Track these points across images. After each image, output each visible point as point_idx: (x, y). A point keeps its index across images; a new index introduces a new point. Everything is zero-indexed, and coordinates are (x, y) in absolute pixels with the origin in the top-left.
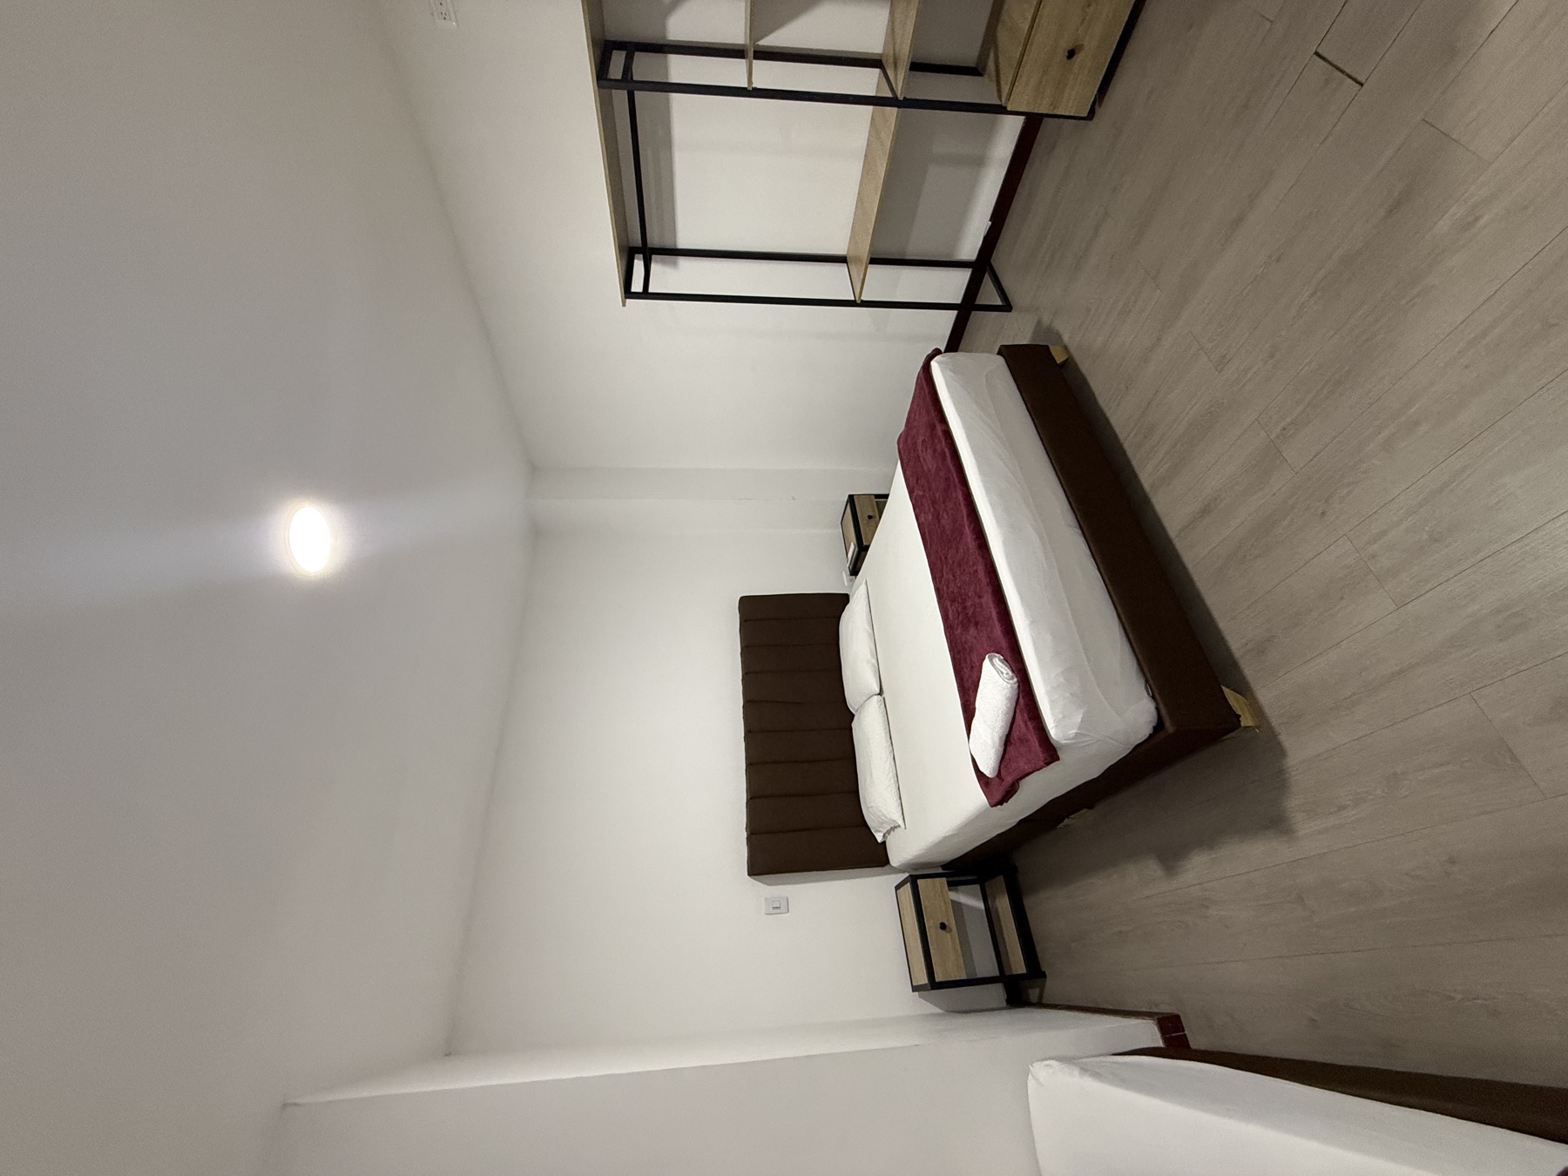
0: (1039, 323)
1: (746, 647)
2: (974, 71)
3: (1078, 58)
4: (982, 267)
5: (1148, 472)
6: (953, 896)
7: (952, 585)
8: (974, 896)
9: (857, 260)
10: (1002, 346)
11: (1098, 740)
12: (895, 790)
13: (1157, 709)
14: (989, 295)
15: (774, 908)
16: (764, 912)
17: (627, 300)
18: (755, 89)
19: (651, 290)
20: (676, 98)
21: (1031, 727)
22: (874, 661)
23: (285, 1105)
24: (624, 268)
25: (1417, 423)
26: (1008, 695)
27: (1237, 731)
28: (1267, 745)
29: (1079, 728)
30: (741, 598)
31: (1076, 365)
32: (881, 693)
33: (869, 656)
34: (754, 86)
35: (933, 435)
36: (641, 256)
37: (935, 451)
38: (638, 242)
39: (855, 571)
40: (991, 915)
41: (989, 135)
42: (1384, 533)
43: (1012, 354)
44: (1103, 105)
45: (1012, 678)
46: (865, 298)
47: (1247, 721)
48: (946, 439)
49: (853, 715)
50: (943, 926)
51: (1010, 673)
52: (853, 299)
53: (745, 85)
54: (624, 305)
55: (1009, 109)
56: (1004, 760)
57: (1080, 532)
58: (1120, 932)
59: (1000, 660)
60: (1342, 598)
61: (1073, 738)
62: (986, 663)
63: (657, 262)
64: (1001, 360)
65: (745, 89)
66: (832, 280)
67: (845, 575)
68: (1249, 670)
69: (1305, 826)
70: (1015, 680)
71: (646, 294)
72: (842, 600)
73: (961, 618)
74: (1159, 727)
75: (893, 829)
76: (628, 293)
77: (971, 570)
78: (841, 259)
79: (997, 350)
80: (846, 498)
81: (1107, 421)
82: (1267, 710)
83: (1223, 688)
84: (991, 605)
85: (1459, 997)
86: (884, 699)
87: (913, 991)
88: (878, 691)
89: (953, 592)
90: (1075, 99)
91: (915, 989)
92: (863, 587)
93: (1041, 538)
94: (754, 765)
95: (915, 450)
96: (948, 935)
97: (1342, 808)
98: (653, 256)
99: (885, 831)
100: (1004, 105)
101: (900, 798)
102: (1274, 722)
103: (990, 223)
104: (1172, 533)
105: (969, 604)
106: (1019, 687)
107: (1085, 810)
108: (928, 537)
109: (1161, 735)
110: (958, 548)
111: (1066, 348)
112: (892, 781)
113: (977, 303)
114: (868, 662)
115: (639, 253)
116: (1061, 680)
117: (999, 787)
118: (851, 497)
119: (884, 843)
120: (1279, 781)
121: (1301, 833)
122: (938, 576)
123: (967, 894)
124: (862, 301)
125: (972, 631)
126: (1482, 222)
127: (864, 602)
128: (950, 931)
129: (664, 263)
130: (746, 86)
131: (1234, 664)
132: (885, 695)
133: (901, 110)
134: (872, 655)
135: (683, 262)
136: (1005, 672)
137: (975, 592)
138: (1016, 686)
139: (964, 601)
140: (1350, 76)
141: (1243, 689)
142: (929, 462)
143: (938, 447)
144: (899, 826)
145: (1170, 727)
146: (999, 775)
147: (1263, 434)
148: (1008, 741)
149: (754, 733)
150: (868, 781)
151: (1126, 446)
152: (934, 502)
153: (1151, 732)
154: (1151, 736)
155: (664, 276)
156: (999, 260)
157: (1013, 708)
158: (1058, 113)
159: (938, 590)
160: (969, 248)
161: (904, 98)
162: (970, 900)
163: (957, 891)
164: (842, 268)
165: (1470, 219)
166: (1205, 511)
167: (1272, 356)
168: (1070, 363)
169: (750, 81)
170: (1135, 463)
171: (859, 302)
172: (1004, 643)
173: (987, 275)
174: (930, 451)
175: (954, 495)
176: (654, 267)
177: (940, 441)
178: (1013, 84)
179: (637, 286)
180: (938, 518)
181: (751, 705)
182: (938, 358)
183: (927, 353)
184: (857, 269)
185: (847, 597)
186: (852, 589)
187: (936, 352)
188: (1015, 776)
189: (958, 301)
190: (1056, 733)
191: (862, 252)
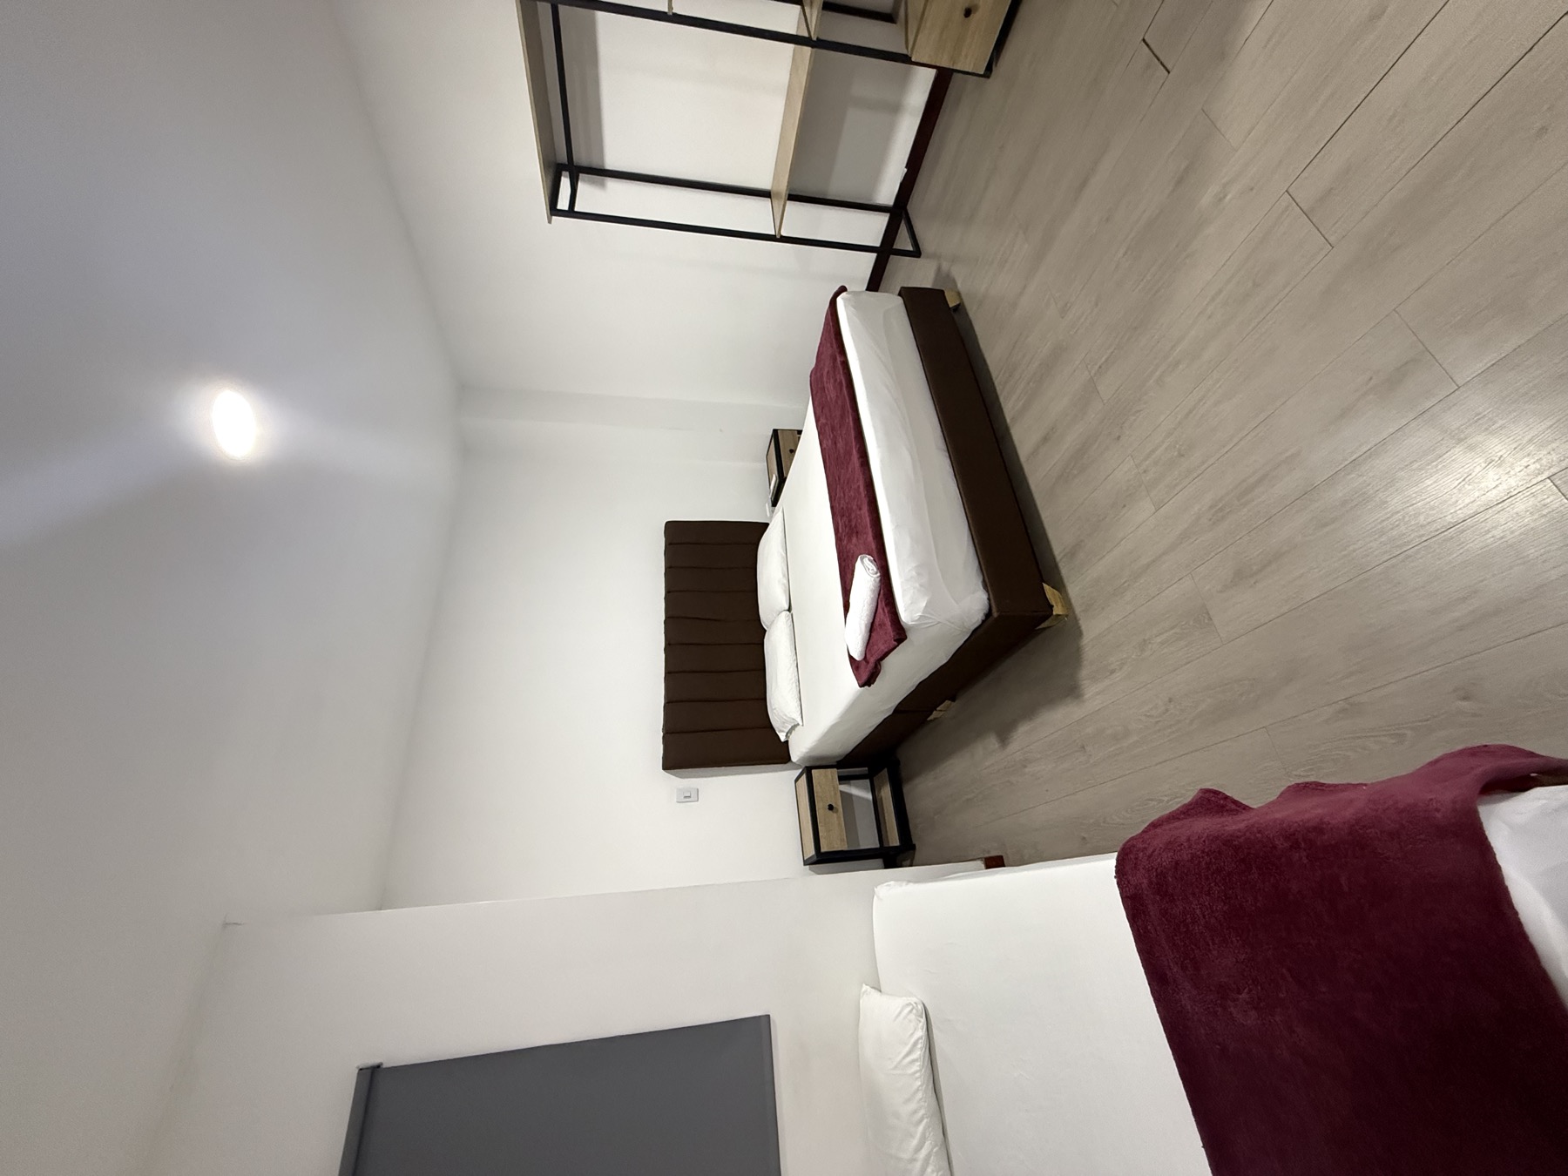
0: (939, 270)
1: (670, 567)
2: (888, 18)
3: (975, 17)
4: (899, 212)
5: (1010, 406)
6: (844, 788)
7: (842, 502)
8: (864, 788)
9: (778, 195)
10: (902, 288)
11: (939, 623)
12: (795, 692)
13: (989, 599)
14: (904, 242)
15: (686, 797)
16: (675, 800)
17: (554, 217)
18: (675, 14)
19: (577, 208)
20: (601, 16)
21: (886, 611)
22: (785, 581)
23: (226, 925)
24: (550, 183)
25: (1177, 363)
26: (872, 587)
27: (1050, 619)
28: (1071, 629)
29: (924, 612)
30: (667, 523)
31: (965, 309)
32: (789, 610)
33: (781, 576)
34: (674, 11)
35: (834, 367)
36: (568, 173)
37: (835, 381)
38: (564, 159)
39: (775, 503)
40: (877, 804)
41: (903, 83)
42: (1153, 451)
43: (910, 295)
44: (998, 65)
45: (876, 573)
46: (784, 233)
47: (1057, 610)
48: (843, 369)
49: (765, 631)
50: (831, 807)
51: (875, 570)
52: (773, 233)
54: (550, 222)
55: (913, 60)
56: (869, 645)
57: (947, 455)
58: (968, 800)
59: (869, 560)
60: (1125, 506)
61: (916, 621)
62: (858, 564)
63: (584, 181)
64: (900, 300)
65: (665, 13)
66: (756, 216)
67: (768, 506)
68: (1065, 571)
69: (1090, 690)
70: (879, 574)
71: (571, 213)
72: (762, 527)
73: (847, 530)
74: (988, 615)
75: (793, 728)
76: (553, 210)
77: (856, 486)
78: (765, 194)
79: (898, 292)
80: (771, 433)
81: (985, 361)
82: (1073, 601)
83: (1045, 585)
84: (867, 514)
85: (1166, 799)
86: (792, 615)
87: (805, 864)
88: (787, 608)
89: (843, 508)
90: (972, 58)
91: (806, 863)
92: (780, 514)
93: (912, 458)
94: (673, 674)
95: (822, 382)
96: (835, 815)
97: (1113, 672)
98: (581, 175)
99: (787, 731)
100: (909, 54)
101: (800, 700)
102: (1078, 610)
103: (906, 170)
104: (1023, 459)
105: (853, 516)
106: (881, 580)
107: (947, 702)
108: (827, 461)
109: (990, 620)
110: (847, 468)
111: (959, 294)
112: (794, 685)
113: (894, 247)
114: (779, 582)
115: (566, 170)
116: (914, 573)
117: (867, 670)
118: (775, 431)
119: (787, 742)
120: (1076, 658)
121: (1086, 697)
122: (833, 494)
123: (857, 787)
124: (782, 236)
125: (854, 540)
126: (1228, 197)
127: (780, 528)
128: (837, 812)
129: (593, 183)
130: (666, 10)
131: (1055, 567)
132: (792, 611)
133: (815, 50)
134: (784, 576)
135: (612, 183)
136: (871, 568)
137: (857, 505)
138: (878, 579)
139: (850, 515)
140: (1162, 64)
141: (1059, 586)
142: (832, 393)
143: (838, 377)
144: (798, 724)
145: (995, 614)
146: (865, 658)
147: (1086, 373)
148: (872, 628)
149: (673, 646)
150: (774, 684)
151: (996, 383)
152: (833, 429)
153: (984, 618)
154: (983, 622)
155: (591, 196)
156: (914, 207)
157: (875, 600)
158: (958, 68)
159: (832, 508)
160: (887, 193)
161: (818, 38)
162: (860, 792)
163: (849, 784)
164: (765, 204)
165: (1222, 196)
166: (1045, 439)
167: (1097, 305)
168: (959, 308)
169: (670, 7)
170: (1002, 399)
171: (778, 237)
172: (873, 546)
173: (903, 222)
174: (832, 381)
175: (847, 421)
176: (581, 186)
177: (839, 373)
178: (916, 36)
179: (563, 204)
180: (835, 443)
181: (672, 621)
182: (844, 294)
183: (836, 289)
184: (778, 205)
185: (767, 525)
186: (771, 517)
187: (843, 289)
188: (876, 656)
189: (878, 244)
190: (905, 616)
191: (783, 187)
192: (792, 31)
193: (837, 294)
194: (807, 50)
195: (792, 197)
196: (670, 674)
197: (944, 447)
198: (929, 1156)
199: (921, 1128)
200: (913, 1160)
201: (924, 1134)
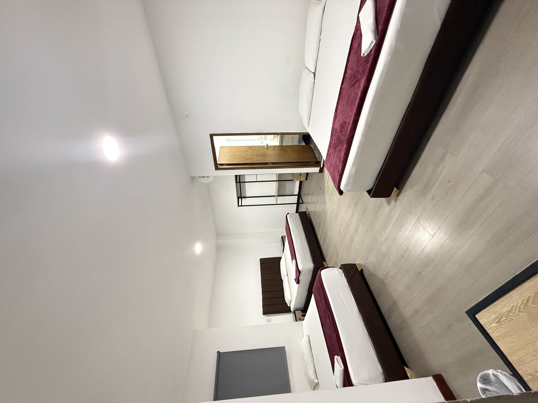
0: (306, 206)
1: (262, 269)
3: (301, 175)
4: (299, 195)
14: (301, 202)
15: (268, 320)
16: (266, 322)
19: (242, 205)
20: (246, 183)
21: (297, 268)
22: (286, 269)
24: (238, 201)
26: (295, 265)
30: (260, 259)
32: (287, 275)
38: (240, 196)
48: (289, 228)
49: (283, 281)
50: (300, 319)
53: (256, 181)
54: (238, 208)
56: (296, 276)
59: (294, 260)
66: (272, 200)
67: (281, 253)
71: (241, 206)
72: (280, 258)
75: (291, 302)
76: (239, 206)
78: (274, 196)
79: (298, 213)
80: (281, 237)
83: (323, 262)
88: (287, 274)
90: (303, 179)
99: (289, 303)
100: (293, 180)
101: (290, 291)
103: (298, 189)
106: (296, 263)
111: (309, 211)
113: (299, 203)
115: (240, 198)
118: (282, 236)
119: (290, 307)
127: (284, 257)
129: (244, 199)
133: (279, 181)
135: (247, 199)
142: (288, 231)
146: (296, 279)
148: (296, 272)
149: (263, 286)
153: (313, 268)
155: (245, 202)
160: (296, 192)
164: (273, 198)
168: (309, 214)
171: (277, 204)
173: (300, 197)
176: (242, 199)
179: (240, 205)
181: (263, 280)
182: (288, 215)
183: (287, 213)
184: (276, 197)
185: (281, 257)
186: (282, 256)
187: (288, 213)
188: (298, 277)
189: (296, 202)
190: (300, 269)
191: (277, 195)
192: (275, 180)
193: (287, 214)
194: (277, 182)
195: (278, 196)
196: (263, 292)
197: (306, 240)
198: (310, 357)
199: (308, 354)
200: (307, 359)
201: (309, 355)
